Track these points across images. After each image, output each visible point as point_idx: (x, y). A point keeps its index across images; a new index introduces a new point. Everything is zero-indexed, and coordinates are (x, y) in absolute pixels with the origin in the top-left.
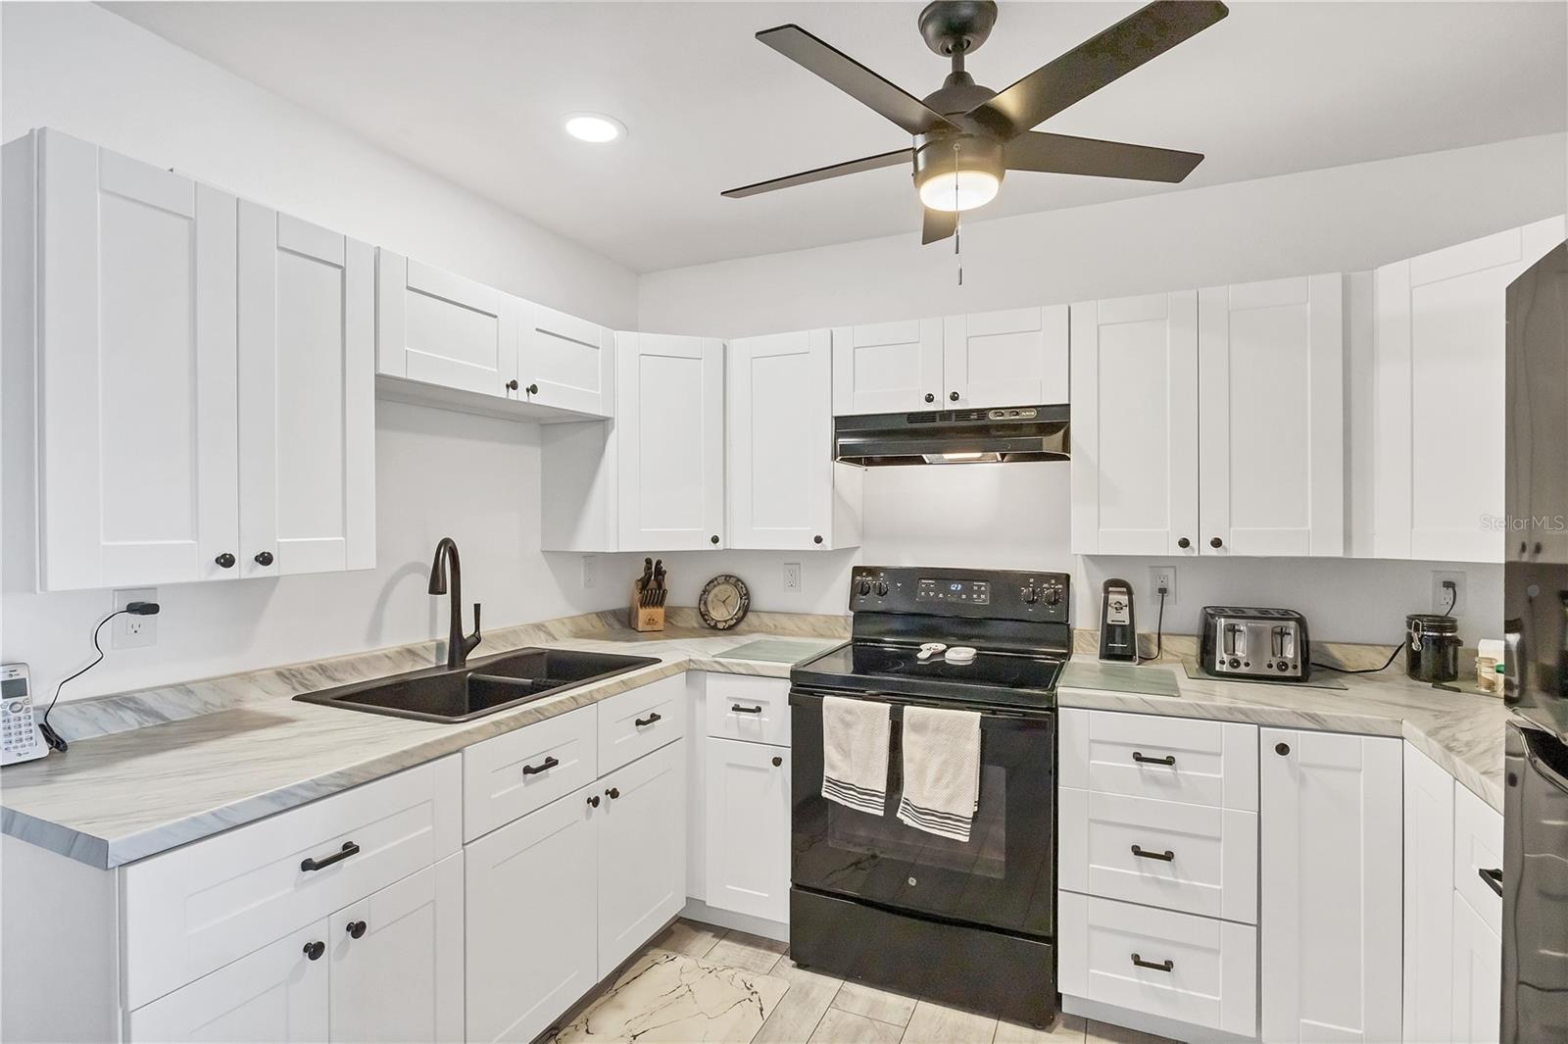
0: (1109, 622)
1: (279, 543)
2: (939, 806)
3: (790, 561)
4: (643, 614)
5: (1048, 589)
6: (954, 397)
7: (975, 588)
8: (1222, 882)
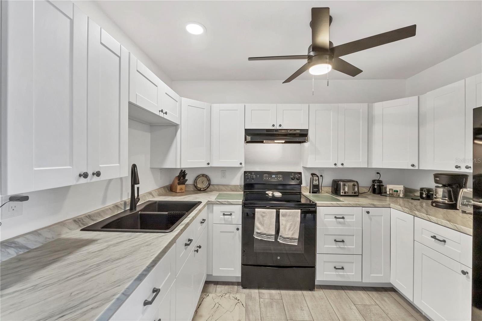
0: (314, 184)
1: (100, 167)
2: (290, 236)
3: (224, 170)
4: (179, 187)
5: (297, 176)
6: (280, 126)
7: (279, 176)
8: (354, 246)
